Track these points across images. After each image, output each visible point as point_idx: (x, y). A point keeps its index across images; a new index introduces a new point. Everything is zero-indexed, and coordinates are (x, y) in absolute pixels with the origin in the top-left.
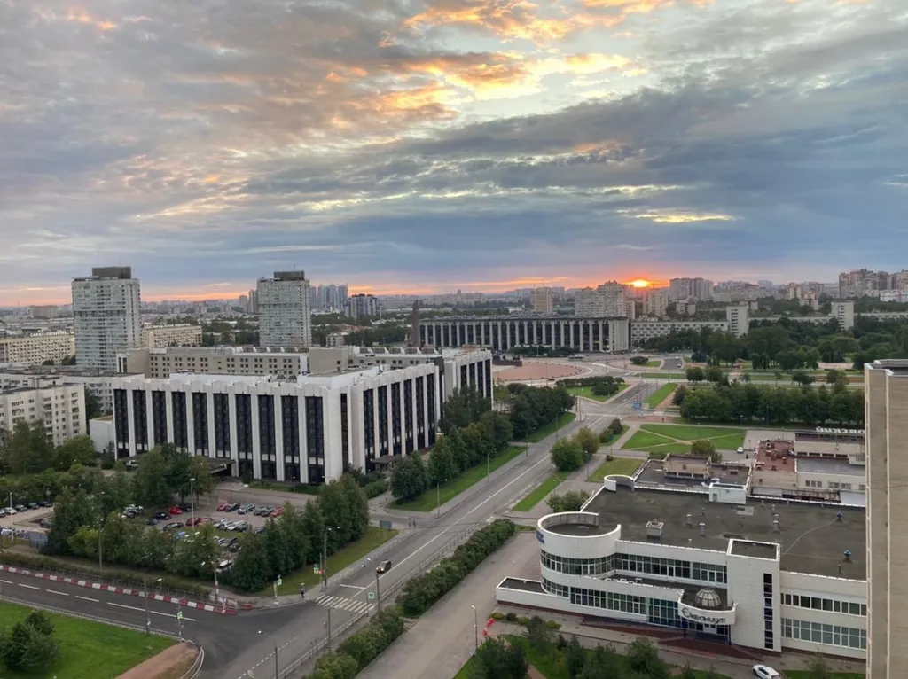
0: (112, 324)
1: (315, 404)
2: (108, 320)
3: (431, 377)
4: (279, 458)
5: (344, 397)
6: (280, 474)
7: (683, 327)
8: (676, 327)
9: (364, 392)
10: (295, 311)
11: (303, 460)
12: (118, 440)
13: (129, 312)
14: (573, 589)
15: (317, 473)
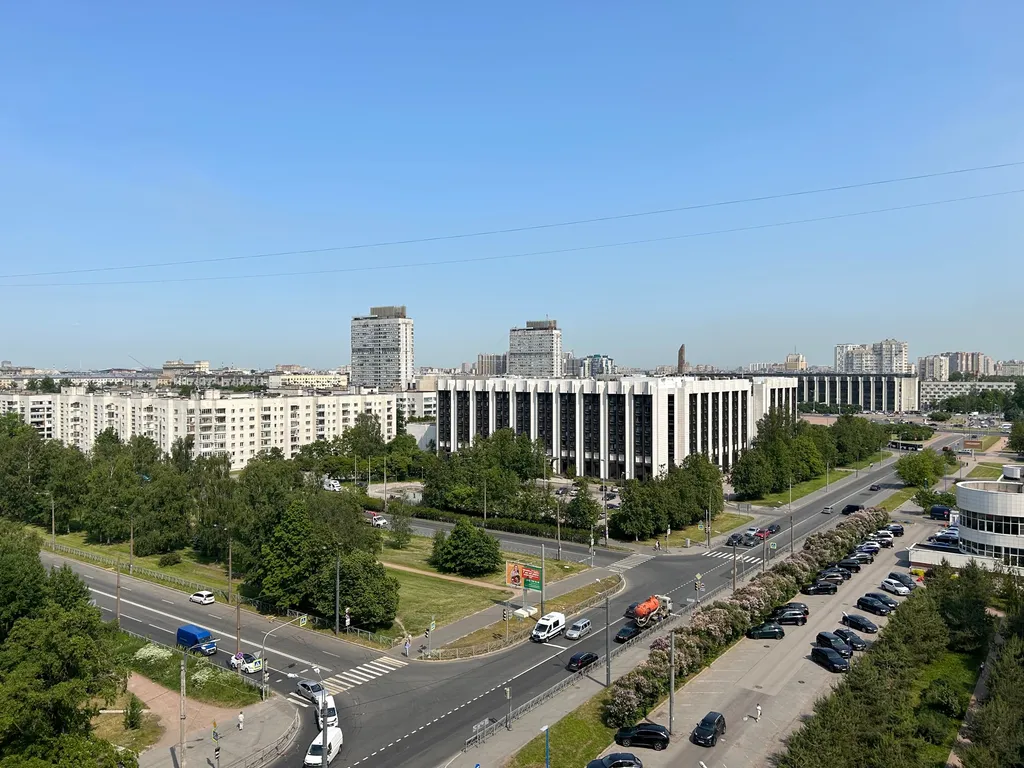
0: (389, 360)
1: (644, 402)
2: (383, 358)
3: (744, 393)
4: (604, 456)
5: (671, 398)
6: (604, 472)
7: (985, 388)
8: (977, 387)
9: (690, 395)
10: (545, 360)
11: (630, 459)
12: (441, 439)
13: (403, 349)
14: (1007, 550)
15: (644, 470)
